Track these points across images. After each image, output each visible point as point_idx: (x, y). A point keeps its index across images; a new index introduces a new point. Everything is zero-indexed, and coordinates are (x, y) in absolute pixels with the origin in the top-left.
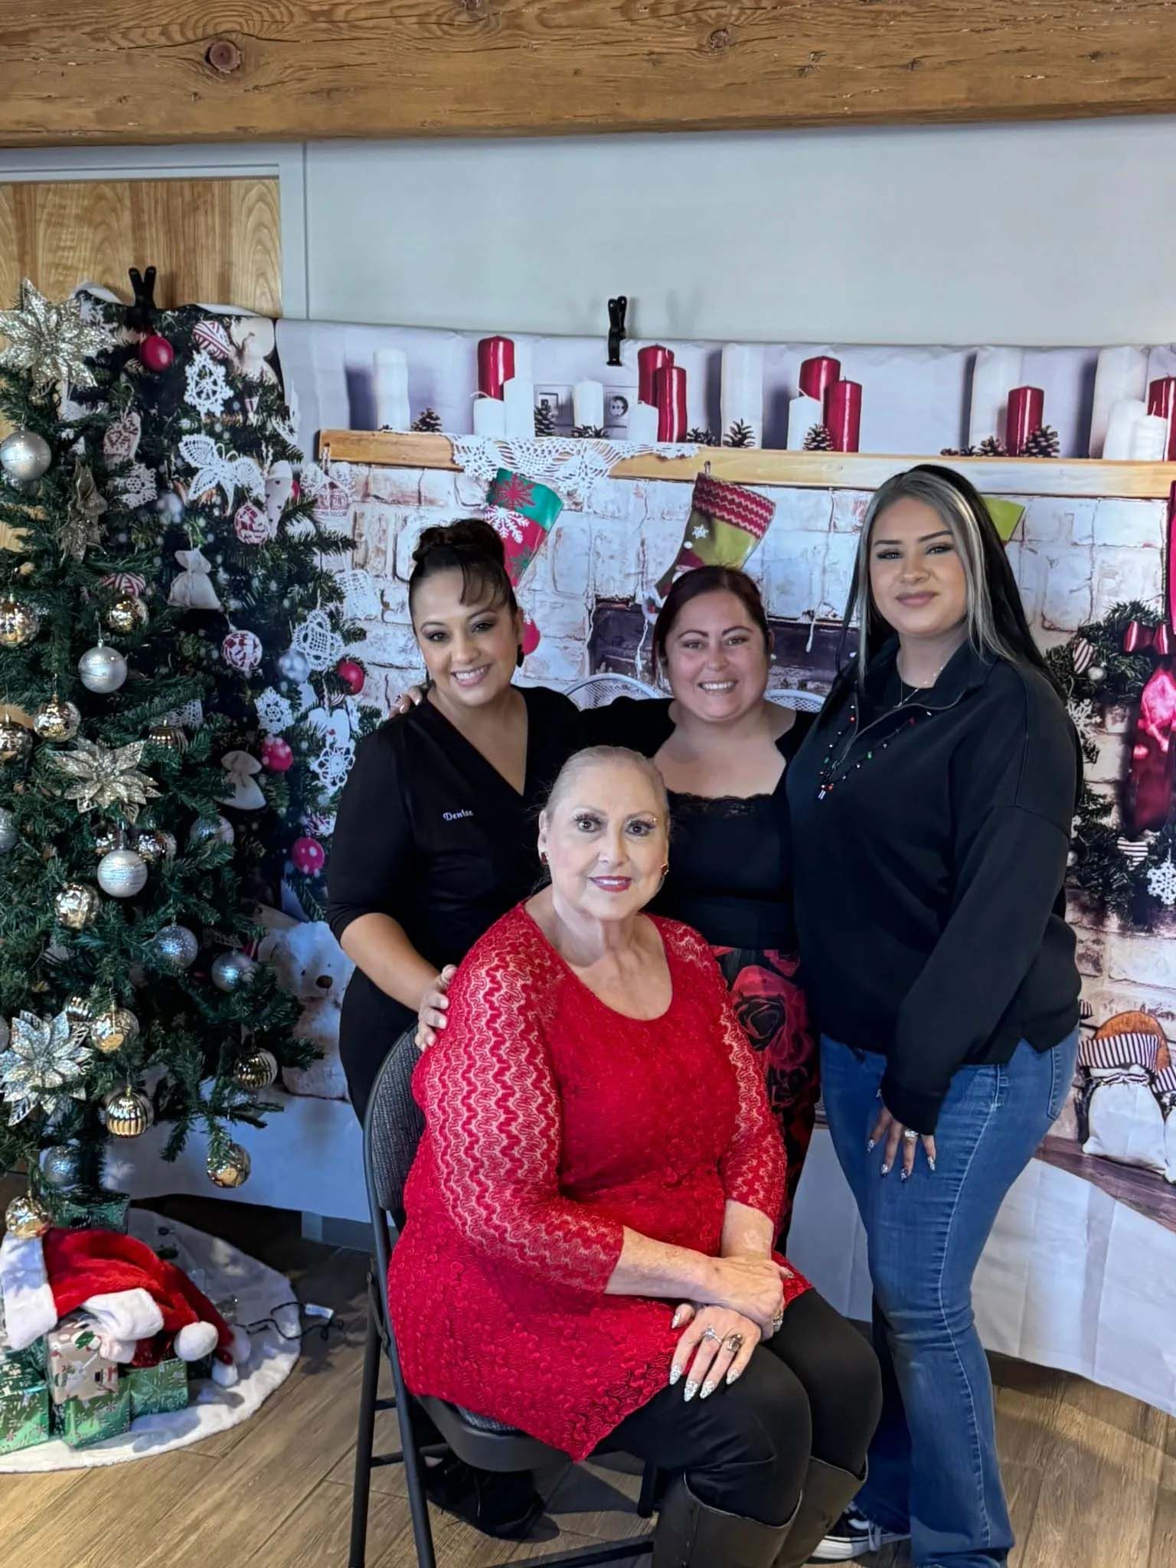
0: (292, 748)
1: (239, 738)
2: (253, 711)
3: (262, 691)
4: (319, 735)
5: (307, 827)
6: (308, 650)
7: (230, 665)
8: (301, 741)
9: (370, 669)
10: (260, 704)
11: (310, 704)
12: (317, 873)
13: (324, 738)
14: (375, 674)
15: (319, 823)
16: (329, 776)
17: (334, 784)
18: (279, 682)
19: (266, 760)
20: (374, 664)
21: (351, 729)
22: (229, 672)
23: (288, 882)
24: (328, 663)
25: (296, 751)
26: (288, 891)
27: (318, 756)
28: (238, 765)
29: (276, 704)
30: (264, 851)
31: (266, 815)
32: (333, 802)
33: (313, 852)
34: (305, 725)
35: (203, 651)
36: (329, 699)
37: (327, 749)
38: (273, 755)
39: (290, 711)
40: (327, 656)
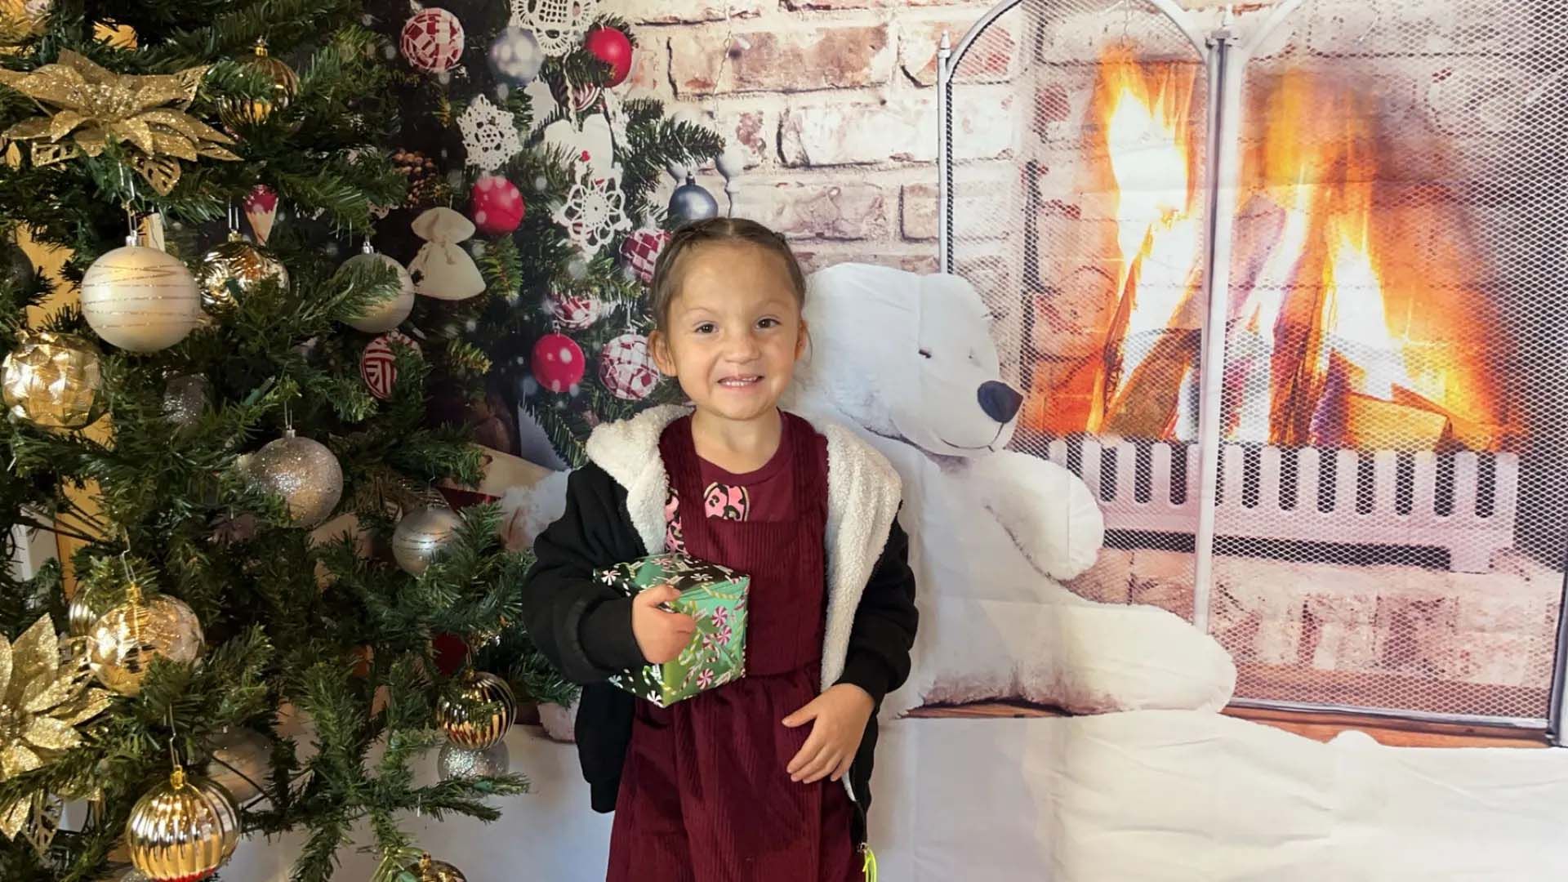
0: (521, 190)
1: (438, 187)
2: (456, 135)
3: (469, 103)
4: (564, 164)
5: (554, 317)
6: (538, 23)
7: (416, 66)
8: (534, 177)
9: (638, 33)
10: (466, 124)
11: (546, 115)
12: (574, 390)
13: (572, 172)
14: (649, 42)
15: (571, 307)
16: (583, 230)
17: (592, 241)
18: (495, 84)
19: (481, 217)
20: (647, 23)
21: (615, 146)
22: (416, 79)
23: (529, 409)
24: (572, 38)
25: (529, 195)
26: (530, 424)
27: (564, 200)
28: (438, 231)
29: (492, 122)
30: (488, 363)
31: (489, 306)
32: (594, 272)
33: (566, 355)
34: (540, 150)
35: (371, 49)
36: (577, 101)
37: (578, 185)
38: (492, 208)
39: (515, 130)
40: (568, 26)
